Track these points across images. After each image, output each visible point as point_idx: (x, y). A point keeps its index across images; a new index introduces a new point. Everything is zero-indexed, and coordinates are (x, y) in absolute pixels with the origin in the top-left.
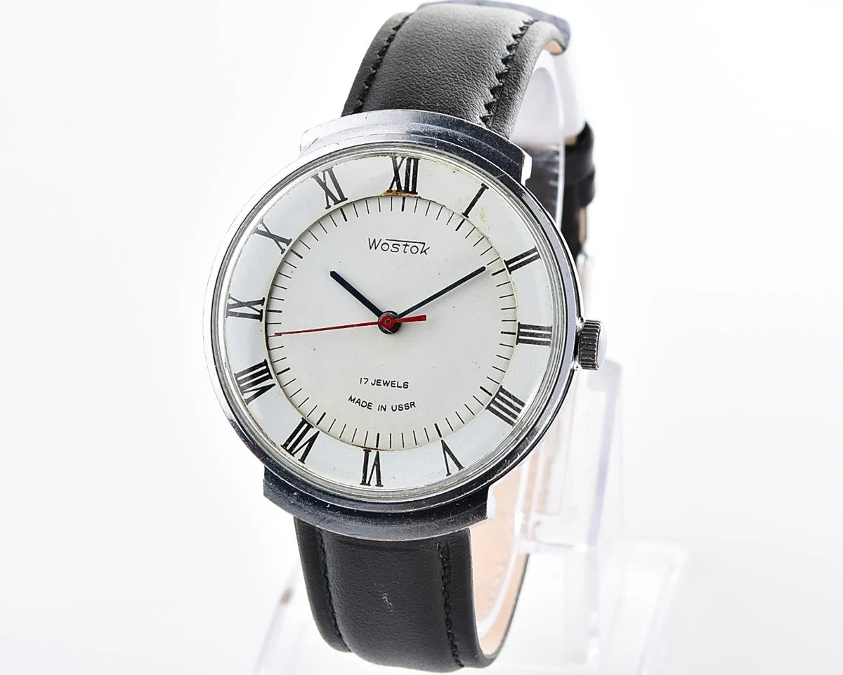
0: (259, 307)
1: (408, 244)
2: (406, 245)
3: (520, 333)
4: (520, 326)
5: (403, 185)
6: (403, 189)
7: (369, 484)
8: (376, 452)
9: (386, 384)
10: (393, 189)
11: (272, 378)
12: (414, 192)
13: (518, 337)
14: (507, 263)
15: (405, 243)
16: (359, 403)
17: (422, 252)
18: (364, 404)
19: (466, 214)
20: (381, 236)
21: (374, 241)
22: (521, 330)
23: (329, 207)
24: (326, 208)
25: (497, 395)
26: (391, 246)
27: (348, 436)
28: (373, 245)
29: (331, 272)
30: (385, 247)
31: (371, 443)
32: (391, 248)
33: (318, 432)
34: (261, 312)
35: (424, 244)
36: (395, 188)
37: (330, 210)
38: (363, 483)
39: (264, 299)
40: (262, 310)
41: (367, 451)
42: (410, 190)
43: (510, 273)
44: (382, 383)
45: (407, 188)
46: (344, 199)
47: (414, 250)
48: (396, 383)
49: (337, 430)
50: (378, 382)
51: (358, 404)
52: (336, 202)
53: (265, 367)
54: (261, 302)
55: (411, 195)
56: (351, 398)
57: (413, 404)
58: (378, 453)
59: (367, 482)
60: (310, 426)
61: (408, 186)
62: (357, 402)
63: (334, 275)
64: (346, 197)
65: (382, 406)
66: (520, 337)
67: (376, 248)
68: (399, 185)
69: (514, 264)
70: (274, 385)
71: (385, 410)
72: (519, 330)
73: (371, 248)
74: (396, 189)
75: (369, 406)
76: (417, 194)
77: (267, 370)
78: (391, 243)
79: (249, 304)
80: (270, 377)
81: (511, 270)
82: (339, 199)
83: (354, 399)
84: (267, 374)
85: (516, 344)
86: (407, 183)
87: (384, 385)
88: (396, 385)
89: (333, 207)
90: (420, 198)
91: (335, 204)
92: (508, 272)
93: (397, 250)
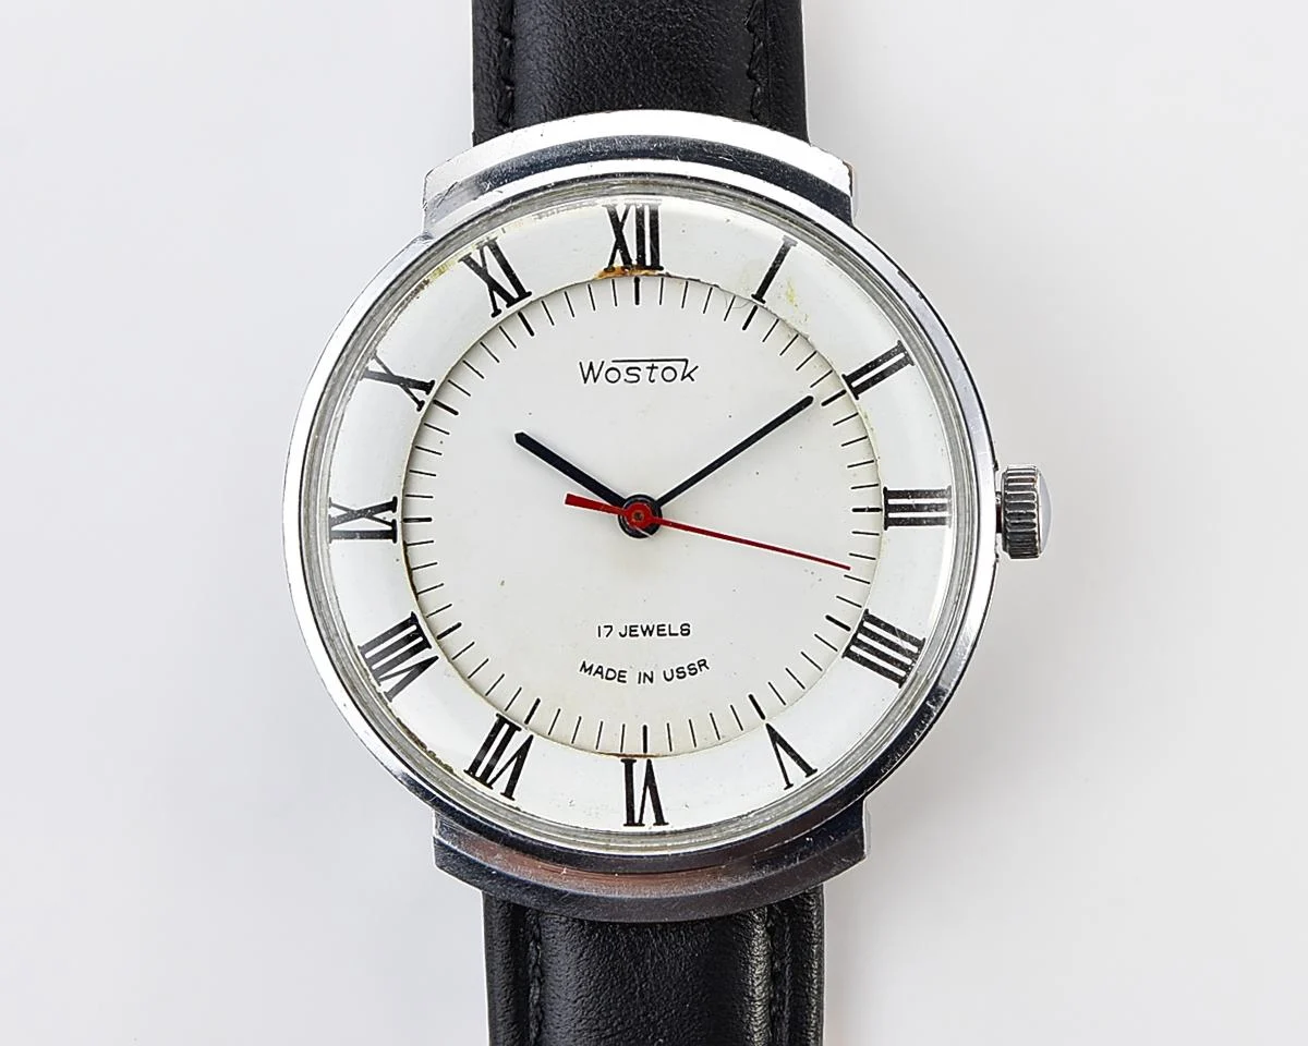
0: (388, 516)
1: (656, 364)
2: (652, 368)
3: (889, 508)
4: (888, 494)
5: (633, 255)
6: (634, 262)
7: (641, 824)
8: (645, 761)
9: (648, 631)
10: (615, 265)
11: (430, 647)
12: (656, 266)
13: (886, 514)
14: (849, 379)
15: (650, 364)
16: (601, 673)
17: (683, 378)
18: (611, 674)
19: (759, 296)
20: (602, 356)
21: (591, 367)
22: (891, 502)
23: (497, 312)
24: (493, 315)
25: (861, 629)
26: (623, 372)
27: (587, 736)
28: (590, 373)
29: (517, 435)
30: (613, 375)
31: (633, 746)
32: (624, 375)
33: (531, 737)
34: (393, 524)
35: (687, 361)
36: (619, 263)
37: (500, 317)
38: (630, 822)
39: (395, 499)
40: (394, 521)
41: (629, 764)
42: (648, 263)
43: (857, 398)
44: (639, 632)
45: (641, 259)
46: (523, 294)
47: (669, 374)
48: (667, 628)
49: (565, 728)
50: (632, 631)
51: (598, 676)
52: (510, 301)
53: (414, 628)
54: (391, 506)
55: (651, 272)
56: (584, 665)
57: (703, 663)
58: (649, 762)
59: (637, 820)
60: (513, 729)
61: (644, 255)
62: (597, 672)
63: (522, 439)
64: (527, 290)
65: (645, 675)
66: (891, 515)
67: (595, 380)
68: (626, 257)
69: (862, 380)
70: (436, 658)
71: (651, 680)
72: (886, 502)
73: (586, 380)
74: (621, 264)
75: (621, 676)
76: (661, 268)
77: (419, 632)
78: (622, 367)
79: (369, 513)
80: (425, 644)
81: (857, 392)
82: (515, 295)
83: (591, 668)
84: (420, 639)
85: (886, 529)
86: (641, 252)
87: (644, 633)
88: (667, 632)
89: (506, 311)
90: (668, 276)
91: (508, 306)
92: (852, 395)
93: (635, 378)
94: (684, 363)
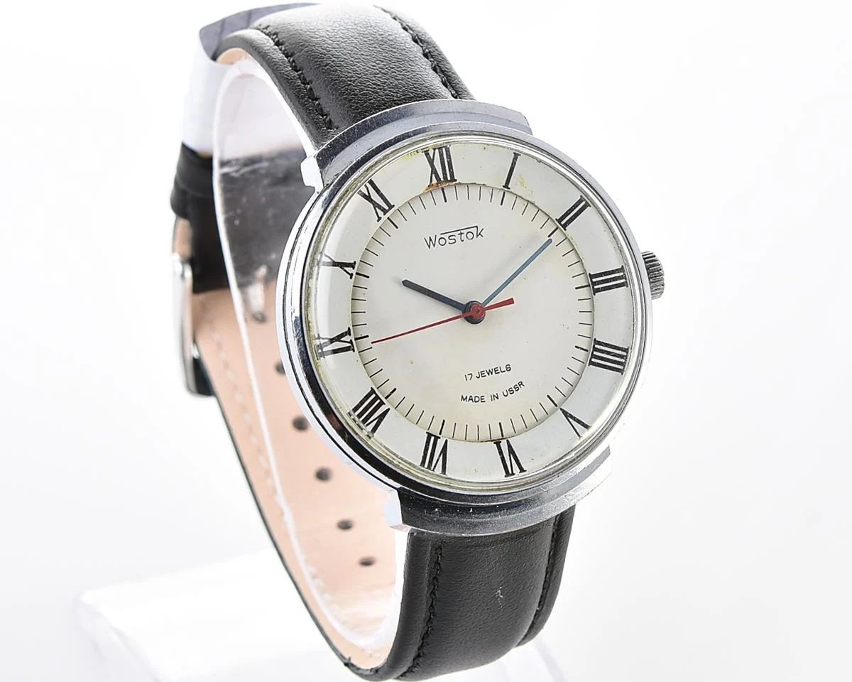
0: (347, 338)
1: (462, 231)
2: (461, 234)
3: (594, 284)
4: (592, 276)
5: (441, 176)
6: (442, 179)
7: (513, 474)
8: (505, 441)
9: (490, 373)
10: (433, 183)
11: (384, 404)
12: (453, 179)
13: (593, 287)
14: (560, 221)
15: (459, 232)
16: (472, 399)
17: (477, 237)
18: (477, 399)
19: (506, 186)
20: (435, 232)
21: (431, 240)
22: (594, 280)
23: (379, 219)
24: (378, 221)
25: (595, 349)
26: (447, 239)
27: (472, 434)
28: (430, 243)
30: (442, 241)
31: (497, 435)
32: (448, 241)
33: (446, 441)
34: (351, 342)
35: (477, 227)
36: (434, 181)
37: (382, 221)
38: (507, 474)
39: (349, 329)
40: (351, 340)
41: (498, 443)
42: (449, 179)
43: (565, 230)
44: (486, 374)
45: (445, 177)
46: (391, 207)
47: (470, 236)
48: (499, 369)
49: (460, 432)
50: (482, 374)
51: (471, 401)
52: (385, 212)
53: (374, 396)
54: (348, 333)
55: (451, 184)
56: (462, 397)
57: (521, 384)
58: (508, 441)
59: (510, 472)
60: (437, 438)
61: (446, 175)
62: (470, 399)
63: (407, 284)
64: (392, 204)
65: (494, 396)
66: (596, 287)
67: (434, 245)
68: (437, 177)
69: (565, 221)
70: (389, 409)
71: (497, 398)
72: (591, 281)
73: (429, 246)
74: (436, 181)
75: (482, 399)
76: (456, 180)
77: (377, 397)
78: (446, 236)
79: (338, 338)
80: (382, 403)
81: (564, 226)
82: (387, 208)
83: (466, 398)
84: (379, 401)
85: (594, 294)
86: (444, 173)
87: (489, 374)
88: (499, 371)
89: (384, 218)
90: (460, 184)
91: (384, 214)
92: (562, 229)
93: (454, 241)
94: (476, 228)
